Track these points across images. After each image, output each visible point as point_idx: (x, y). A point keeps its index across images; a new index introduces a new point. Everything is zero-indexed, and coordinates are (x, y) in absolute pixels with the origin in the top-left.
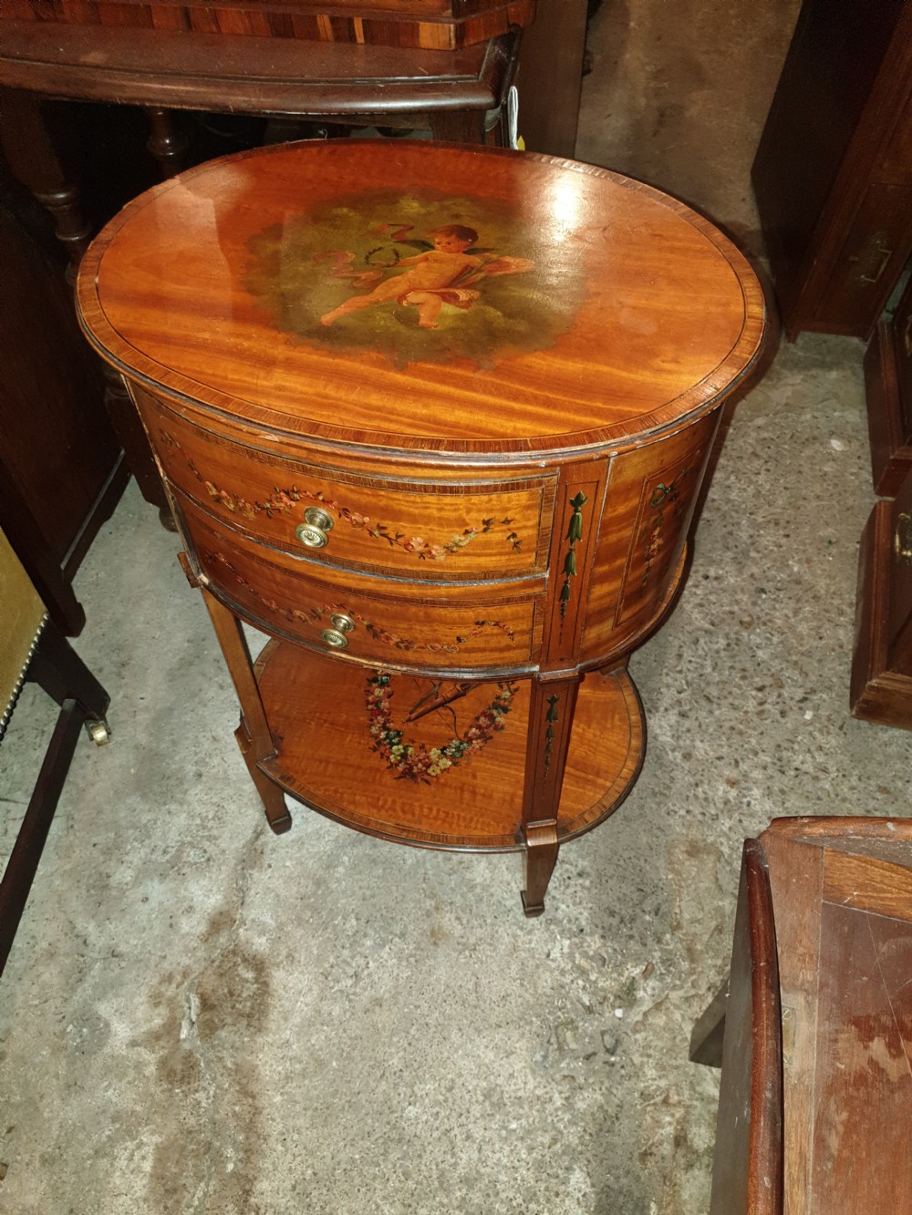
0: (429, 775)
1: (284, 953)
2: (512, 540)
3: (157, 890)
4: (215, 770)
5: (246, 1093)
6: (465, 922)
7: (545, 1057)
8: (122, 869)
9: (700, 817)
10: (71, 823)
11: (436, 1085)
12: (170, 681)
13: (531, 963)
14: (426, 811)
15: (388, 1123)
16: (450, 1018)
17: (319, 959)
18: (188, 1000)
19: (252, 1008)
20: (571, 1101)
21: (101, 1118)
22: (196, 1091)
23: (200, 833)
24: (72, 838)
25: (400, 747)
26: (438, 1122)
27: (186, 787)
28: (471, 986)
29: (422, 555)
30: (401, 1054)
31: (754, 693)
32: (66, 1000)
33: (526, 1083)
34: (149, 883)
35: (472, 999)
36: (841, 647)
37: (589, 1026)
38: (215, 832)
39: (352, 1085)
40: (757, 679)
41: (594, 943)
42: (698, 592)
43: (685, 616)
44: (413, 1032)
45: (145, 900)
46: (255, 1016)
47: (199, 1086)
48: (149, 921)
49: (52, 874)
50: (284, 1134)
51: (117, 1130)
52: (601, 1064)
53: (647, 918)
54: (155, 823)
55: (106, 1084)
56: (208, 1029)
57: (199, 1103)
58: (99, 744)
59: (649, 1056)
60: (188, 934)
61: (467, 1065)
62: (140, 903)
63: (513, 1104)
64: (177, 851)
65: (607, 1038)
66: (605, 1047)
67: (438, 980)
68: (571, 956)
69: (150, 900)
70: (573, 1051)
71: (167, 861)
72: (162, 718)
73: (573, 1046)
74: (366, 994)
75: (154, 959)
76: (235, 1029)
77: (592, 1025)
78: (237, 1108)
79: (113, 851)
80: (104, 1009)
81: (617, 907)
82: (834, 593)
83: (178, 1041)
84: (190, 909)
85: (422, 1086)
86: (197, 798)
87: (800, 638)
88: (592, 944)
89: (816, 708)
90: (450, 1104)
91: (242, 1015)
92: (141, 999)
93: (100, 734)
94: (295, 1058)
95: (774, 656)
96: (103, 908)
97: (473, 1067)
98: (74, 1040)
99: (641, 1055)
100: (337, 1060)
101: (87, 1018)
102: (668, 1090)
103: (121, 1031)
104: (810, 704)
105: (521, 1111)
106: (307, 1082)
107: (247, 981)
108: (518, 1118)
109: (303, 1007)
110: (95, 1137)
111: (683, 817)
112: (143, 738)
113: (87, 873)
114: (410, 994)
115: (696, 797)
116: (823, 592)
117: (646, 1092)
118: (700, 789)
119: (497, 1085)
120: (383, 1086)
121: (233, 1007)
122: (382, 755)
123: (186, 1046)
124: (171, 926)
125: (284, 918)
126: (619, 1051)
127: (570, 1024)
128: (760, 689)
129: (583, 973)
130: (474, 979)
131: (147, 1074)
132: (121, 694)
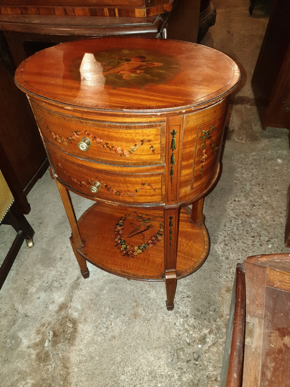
0: (134, 255)
1: (83, 318)
2: (151, 149)
3: (43, 295)
4: (67, 257)
5: (65, 367)
6: (146, 311)
7: (172, 360)
8: (32, 288)
9: (231, 279)
10: (18, 272)
11: (132, 368)
12: (55, 229)
13: (169, 327)
14: (131, 266)
15: (114, 381)
16: (139, 344)
17: (95, 321)
18: (49, 333)
19: (70, 337)
20: (181, 377)
21: (15, 373)
22: (48, 365)
23: (59, 277)
24: (17, 277)
25: (125, 246)
26: (132, 382)
27: (56, 262)
28: (147, 333)
29: (121, 155)
30: (121, 356)
31: (251, 238)
32: (8, 331)
33: (164, 370)
34: (41, 293)
35: (147, 338)
36: (282, 224)
37: (189, 350)
38: (64, 277)
39: (102, 366)
40: (252, 234)
41: (192, 321)
42: (232, 205)
43: (227, 213)
44: (125, 348)
46: (71, 340)
47: (49, 363)
48: (39, 305)
49: (9, 288)
50: (77, 383)
51: (20, 377)
52: (192, 364)
53: (211, 313)
54: (45, 273)
55: (17, 361)
56: (54, 343)
57: (48, 369)
58: (30, 247)
59: (210, 362)
60: (51, 310)
61: (144, 361)
62: (37, 299)
63: (160, 377)
64: (51, 283)
65: (195, 355)
66: (194, 358)
67: (136, 331)
68: (183, 325)
69: (40, 298)
70: (182, 359)
71: (48, 286)
72: (51, 240)
73: (183, 357)
74: (110, 334)
75: (39, 318)
76: (64, 344)
77: (190, 350)
78: (61, 372)
79: (30, 282)
80: (20, 334)
81: (200, 308)
82: (279, 207)
83: (44, 347)
84: (53, 302)
85: (127, 368)
86: (60, 266)
87: (267, 221)
88: (191, 321)
89: (273, 244)
90: (137, 375)
91: (67, 339)
92: (33, 332)
93: (30, 244)
94: (83, 355)
95: (258, 227)
96: (25, 300)
97: (146, 362)
98: (9, 345)
99: (207, 362)
100: (98, 357)
101: (14, 337)
102: (217, 376)
103: (25, 342)
104: (270, 243)
105: (162, 380)
106: (87, 364)
107: (70, 327)
108: (161, 382)
109: (87, 338)
110: (12, 379)
111: (225, 279)
112: (44, 246)
113: (21, 288)
114: (125, 335)
115: (230, 272)
116: (275, 206)
117: (209, 376)
118: (231, 270)
119: (154, 369)
120: (114, 367)
121: (64, 336)
122: (118, 248)
123: (47, 349)
124: (46, 307)
125: (84, 307)
126: (199, 360)
127: (182, 349)
128: (253, 237)
129: (187, 331)
130: (148, 331)
131: (32, 358)
132: (39, 232)
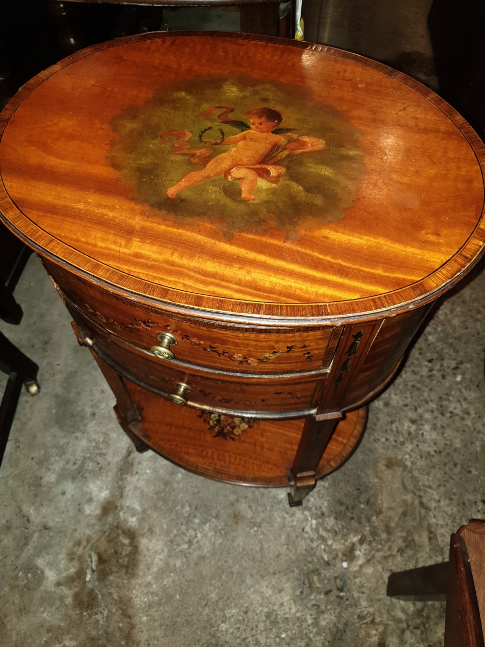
0: (234, 434)
1: (147, 527)
2: (307, 355)
3: (70, 487)
4: (103, 411)
5: (126, 615)
6: (254, 508)
7: (302, 593)
8: (49, 473)
9: (394, 443)
10: (18, 444)
11: (238, 610)
12: (75, 353)
13: (293, 535)
14: (233, 459)
15: (210, 634)
16: (246, 568)
17: (168, 532)
18: (90, 556)
19: (129, 562)
20: (317, 620)
21: (41, 630)
22: (96, 614)
23: (96, 452)
24: (19, 454)
26: (239, 633)
27: (86, 421)
28: (258, 548)
29: (241, 362)
30: (217, 591)
31: (426, 363)
32: (17, 557)
33: (290, 609)
34: (66, 483)
35: (258, 556)
36: (478, 334)
37: (327, 573)
38: (104, 451)
39: (188, 610)
40: (428, 355)
41: (331, 522)
44: (224, 577)
45: (63, 493)
46: (130, 566)
47: (98, 610)
48: (66, 507)
49: (7, 477)
50: (148, 641)
51: (51, 638)
52: (334, 596)
53: (362, 506)
54: (68, 445)
55: (42, 609)
56: (102, 575)
57: (98, 621)
58: (33, 395)
59: (363, 593)
60: (89, 515)
61: (256, 598)
62: (60, 495)
63: (283, 622)
64: (82, 463)
65: (338, 581)
66: (337, 587)
67: (238, 545)
68: (317, 530)
69: (67, 493)
70: (318, 588)
71: (76, 469)
72: (70, 379)
73: (318, 585)
74: (196, 553)
75: (69, 531)
76: (118, 575)
77: (329, 572)
78: (121, 625)
79: (43, 462)
80: (40, 562)
81: (344, 500)
82: (475, 299)
83: (85, 582)
84: (90, 500)
85: (229, 611)
86: (93, 429)
87: (454, 328)
88: (330, 523)
89: (463, 374)
90: (246, 622)
91: (123, 566)
92: (63, 557)
93: (34, 389)
94: (154, 593)
95: (438, 340)
96: (39, 498)
97: (259, 599)
98: (23, 581)
99: (359, 592)
100: (179, 594)
101: (30, 567)
102: (374, 614)
103: (51, 576)
104: (459, 371)
105: (288, 627)
106: (161, 608)
107: (125, 545)
108: (286, 631)
109: (158, 561)
110: (38, 641)
111: (383, 443)
112: (59, 390)
113: (28, 476)
114: (222, 553)
115: (392, 430)
116: (468, 298)
117: (361, 615)
118: (394, 426)
119: (273, 610)
120: (207, 611)
121: (117, 561)
122: (205, 420)
123: (90, 586)
124: (79, 510)
125: (146, 506)
126: (345, 589)
127: (316, 571)
128: (430, 361)
129: (324, 540)
130: (260, 545)
131: (67, 603)
132: (46, 361)
